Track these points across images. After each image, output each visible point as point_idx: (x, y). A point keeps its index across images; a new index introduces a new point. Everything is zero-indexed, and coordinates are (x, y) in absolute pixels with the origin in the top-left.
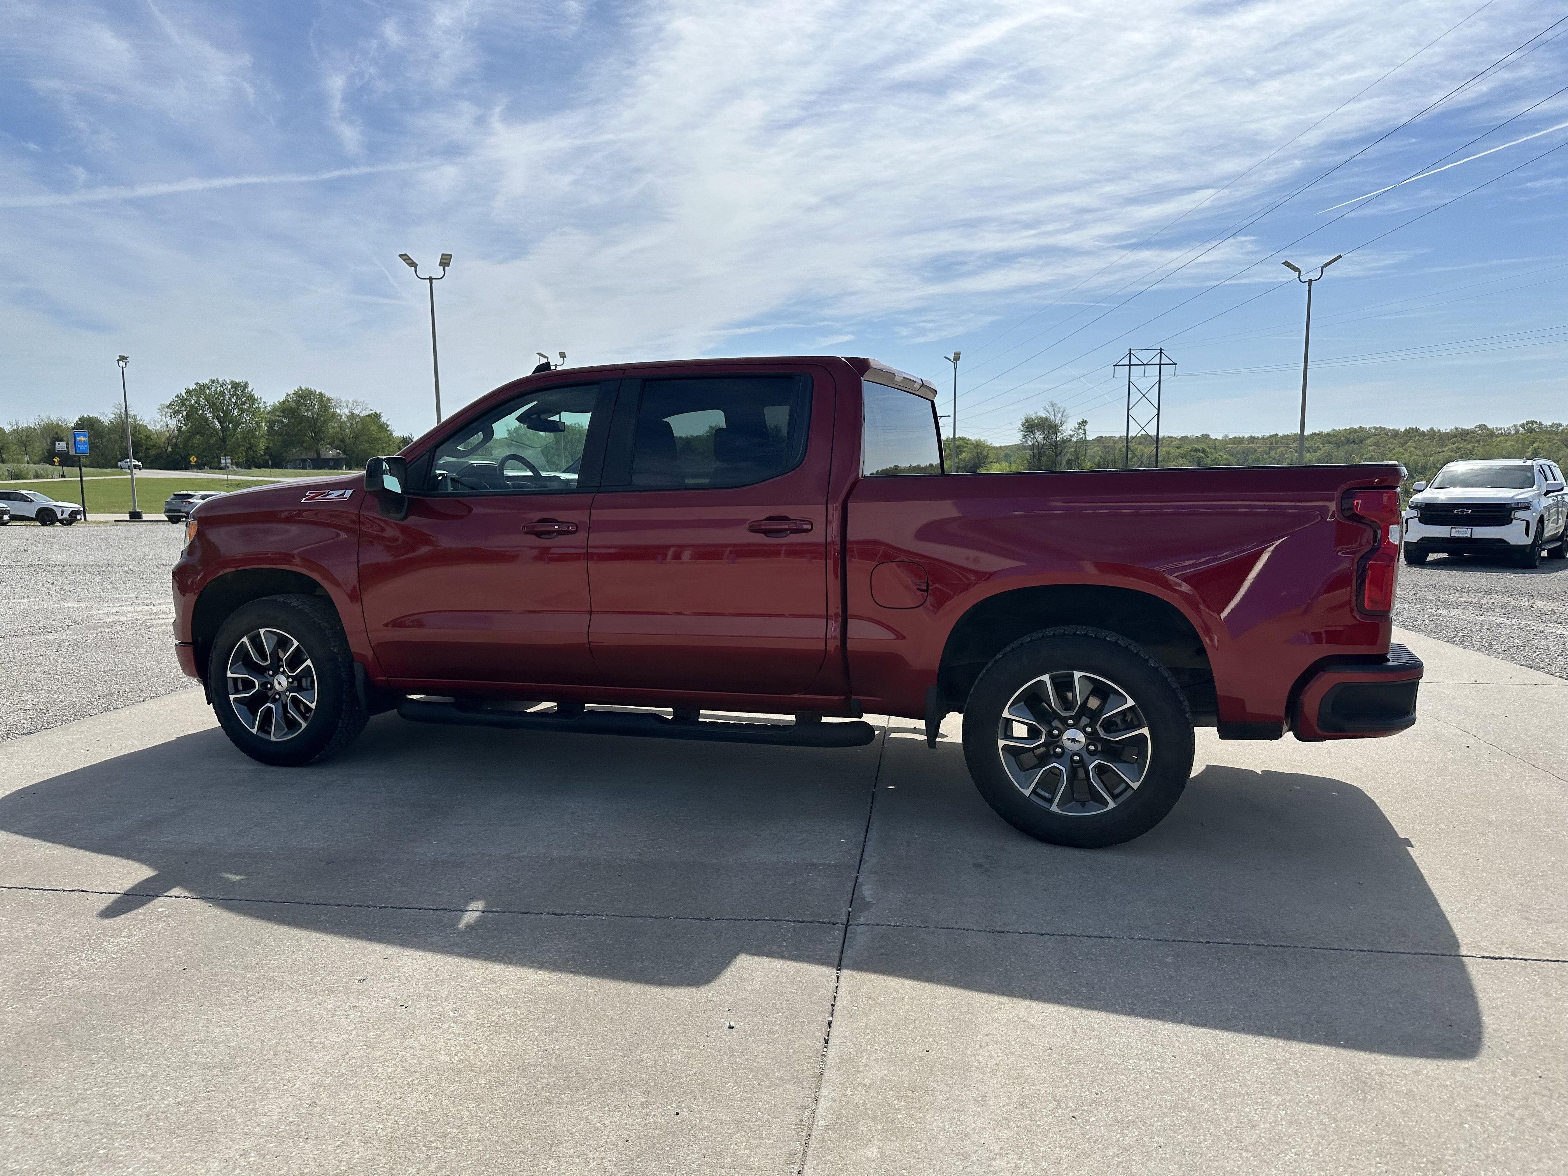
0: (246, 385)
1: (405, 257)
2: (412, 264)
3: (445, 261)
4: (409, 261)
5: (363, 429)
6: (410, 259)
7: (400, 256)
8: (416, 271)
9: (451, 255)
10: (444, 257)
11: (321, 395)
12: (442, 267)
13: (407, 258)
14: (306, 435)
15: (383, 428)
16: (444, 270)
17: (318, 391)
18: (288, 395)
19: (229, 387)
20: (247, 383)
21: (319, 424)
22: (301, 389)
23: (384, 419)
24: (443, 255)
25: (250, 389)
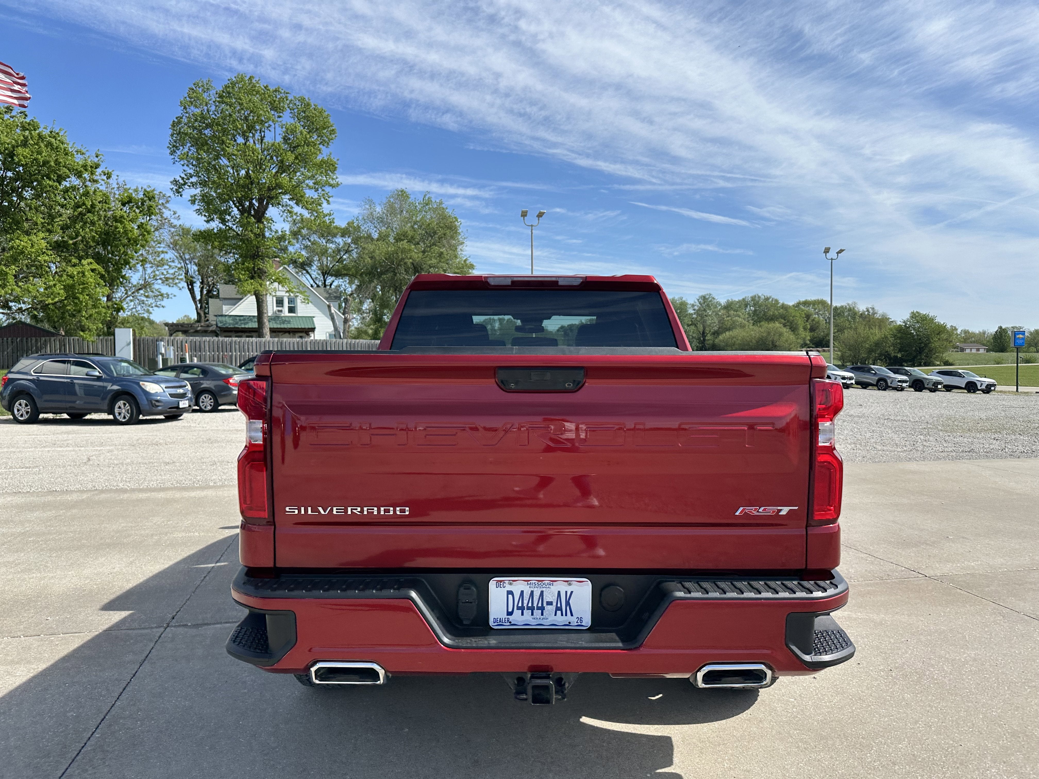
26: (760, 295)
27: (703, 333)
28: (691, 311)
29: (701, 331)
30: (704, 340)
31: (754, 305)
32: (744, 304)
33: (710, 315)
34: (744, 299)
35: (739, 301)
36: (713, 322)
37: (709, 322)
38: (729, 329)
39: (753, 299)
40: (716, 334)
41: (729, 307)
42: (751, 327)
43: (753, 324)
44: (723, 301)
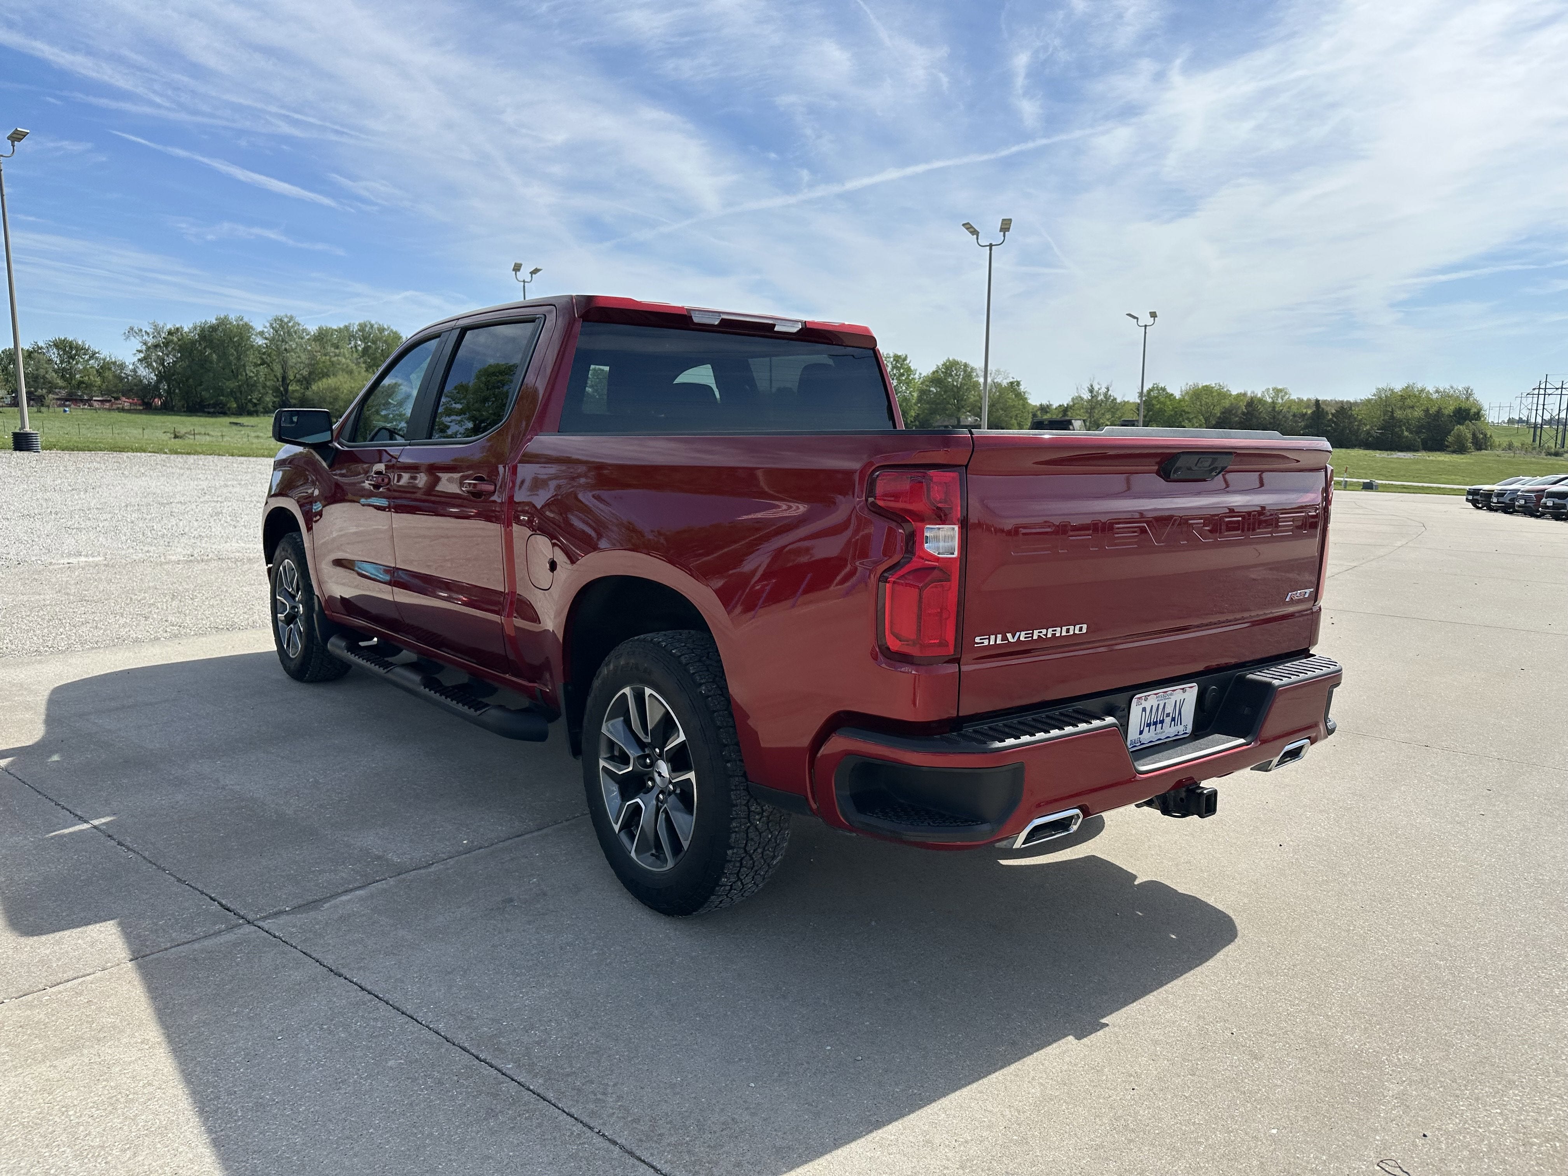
0: (905, 359)
1: (968, 226)
2: (975, 232)
3: (1006, 226)
4: (972, 230)
5: (1000, 396)
6: (972, 227)
7: (964, 225)
8: (977, 239)
9: (1010, 220)
10: (1005, 222)
11: (966, 365)
12: (1002, 233)
13: (969, 226)
14: (948, 403)
15: (1020, 396)
16: (1004, 236)
17: (964, 361)
18: (938, 366)
19: (892, 359)
20: (906, 356)
21: (961, 393)
22: (948, 360)
23: (1022, 388)
24: (1003, 220)
25: (908, 362)
26: (373, 322)
27: (284, 378)
28: (260, 341)
29: (279, 375)
30: (286, 390)
31: (364, 339)
32: (346, 334)
33: (293, 350)
34: (347, 328)
35: (340, 331)
36: (297, 361)
37: (291, 362)
38: (326, 375)
39: (362, 327)
40: (306, 381)
41: (322, 337)
42: (364, 373)
43: (367, 370)
44: (313, 329)
